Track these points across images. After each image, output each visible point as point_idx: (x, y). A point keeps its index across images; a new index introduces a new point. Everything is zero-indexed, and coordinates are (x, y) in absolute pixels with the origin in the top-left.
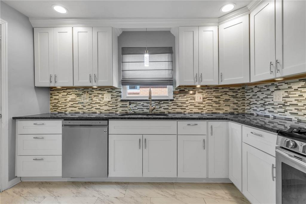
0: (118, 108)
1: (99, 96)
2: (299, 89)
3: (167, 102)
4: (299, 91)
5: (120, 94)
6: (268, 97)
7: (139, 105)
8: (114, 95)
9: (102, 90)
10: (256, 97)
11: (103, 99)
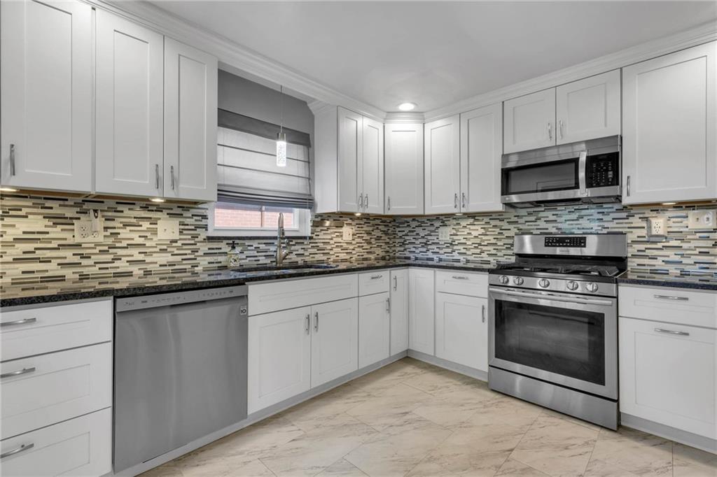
0: (198, 258)
1: (141, 226)
3: (302, 241)
4: (468, 228)
5: (204, 222)
6: (432, 234)
7: (249, 248)
8: (188, 225)
9: (150, 208)
10: (415, 233)
11: (157, 234)
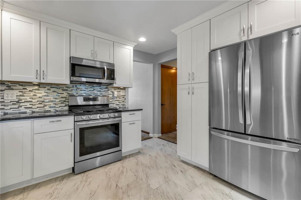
2: (33, 91)
4: (33, 92)
